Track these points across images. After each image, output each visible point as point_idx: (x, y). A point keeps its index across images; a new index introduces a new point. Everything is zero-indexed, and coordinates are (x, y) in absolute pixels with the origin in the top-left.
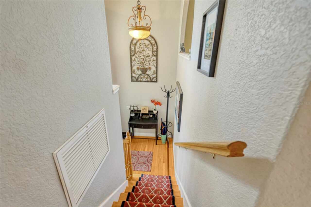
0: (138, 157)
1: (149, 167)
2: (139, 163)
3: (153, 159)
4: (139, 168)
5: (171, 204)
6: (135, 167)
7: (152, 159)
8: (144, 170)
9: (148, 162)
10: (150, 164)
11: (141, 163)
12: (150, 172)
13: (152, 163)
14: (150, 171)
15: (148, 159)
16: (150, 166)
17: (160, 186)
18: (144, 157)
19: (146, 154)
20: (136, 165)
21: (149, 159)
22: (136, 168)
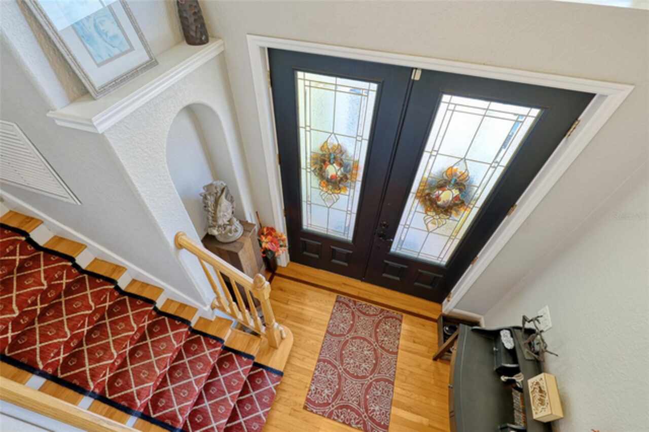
0: (364, 377)
1: (320, 405)
2: (340, 377)
3: (348, 428)
4: (323, 375)
5: (94, 389)
6: (329, 363)
7: (350, 425)
8: (313, 388)
9: (341, 407)
10: (331, 413)
11: (339, 384)
12: (302, 407)
13: (334, 420)
14: (305, 408)
15: (353, 410)
16: (324, 413)
17: (184, 394)
18: (362, 397)
19: (377, 408)
20: (335, 367)
21: (354, 415)
22: (325, 366)
